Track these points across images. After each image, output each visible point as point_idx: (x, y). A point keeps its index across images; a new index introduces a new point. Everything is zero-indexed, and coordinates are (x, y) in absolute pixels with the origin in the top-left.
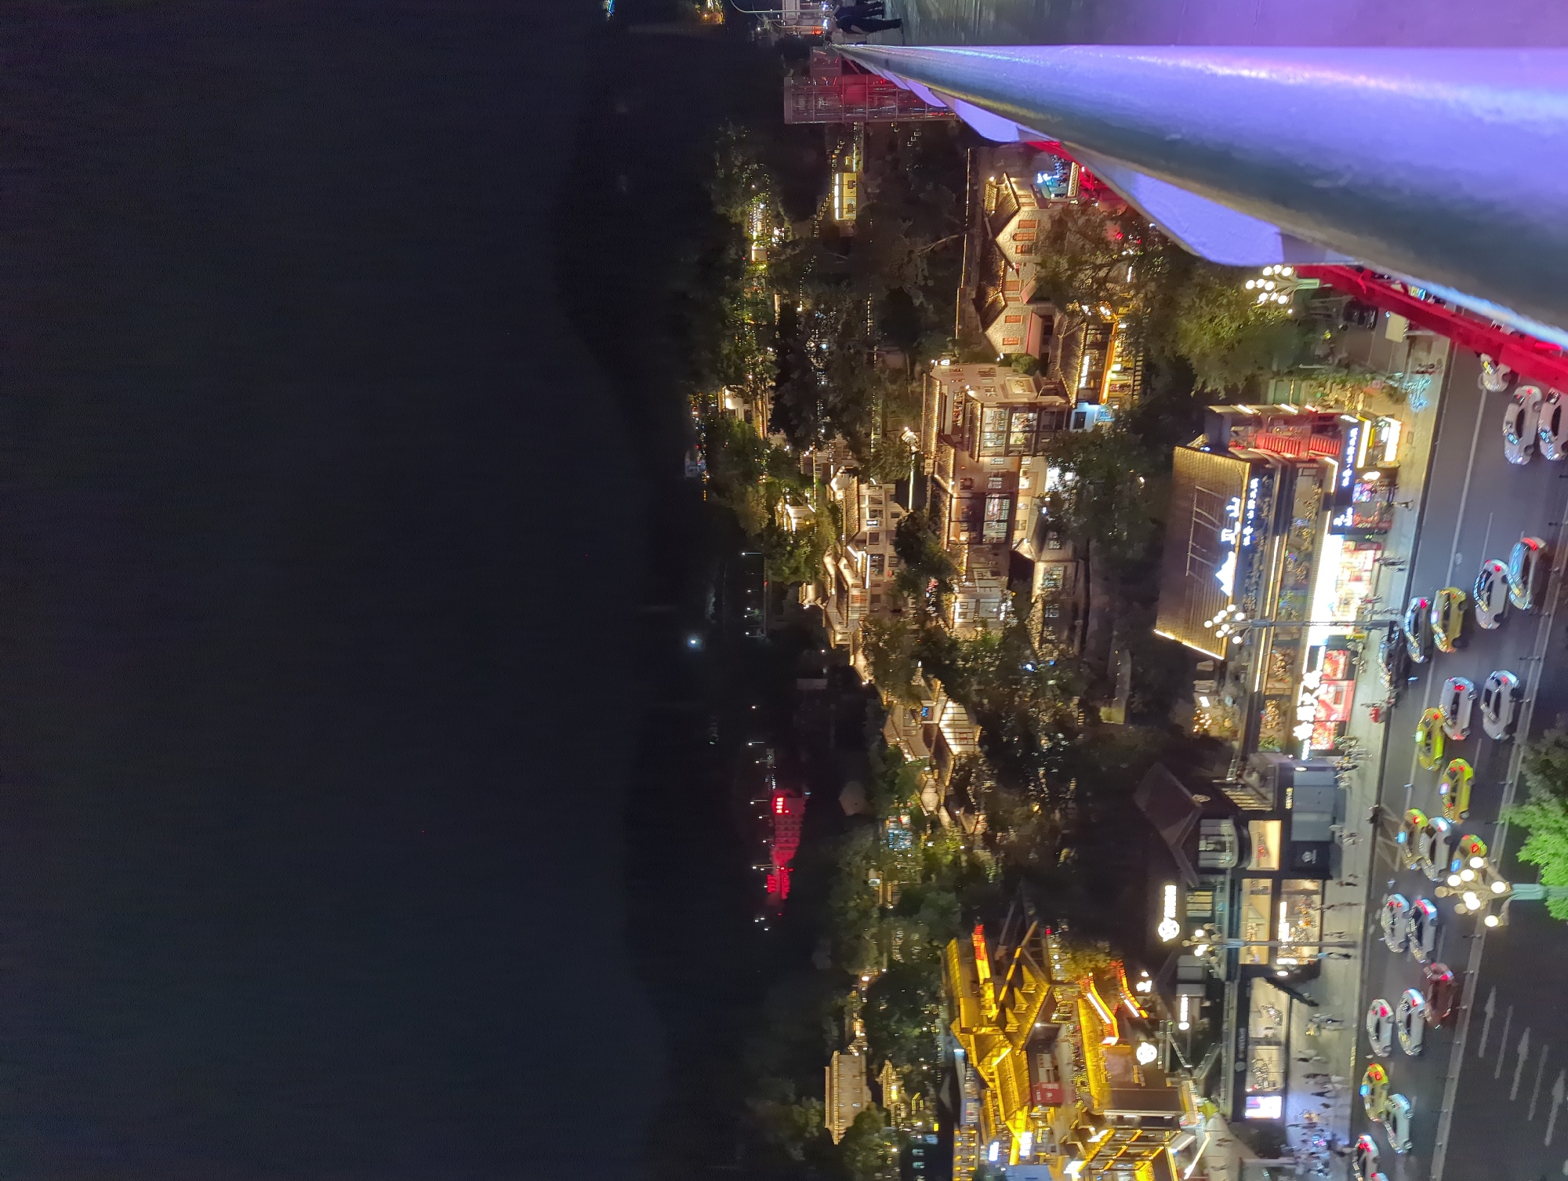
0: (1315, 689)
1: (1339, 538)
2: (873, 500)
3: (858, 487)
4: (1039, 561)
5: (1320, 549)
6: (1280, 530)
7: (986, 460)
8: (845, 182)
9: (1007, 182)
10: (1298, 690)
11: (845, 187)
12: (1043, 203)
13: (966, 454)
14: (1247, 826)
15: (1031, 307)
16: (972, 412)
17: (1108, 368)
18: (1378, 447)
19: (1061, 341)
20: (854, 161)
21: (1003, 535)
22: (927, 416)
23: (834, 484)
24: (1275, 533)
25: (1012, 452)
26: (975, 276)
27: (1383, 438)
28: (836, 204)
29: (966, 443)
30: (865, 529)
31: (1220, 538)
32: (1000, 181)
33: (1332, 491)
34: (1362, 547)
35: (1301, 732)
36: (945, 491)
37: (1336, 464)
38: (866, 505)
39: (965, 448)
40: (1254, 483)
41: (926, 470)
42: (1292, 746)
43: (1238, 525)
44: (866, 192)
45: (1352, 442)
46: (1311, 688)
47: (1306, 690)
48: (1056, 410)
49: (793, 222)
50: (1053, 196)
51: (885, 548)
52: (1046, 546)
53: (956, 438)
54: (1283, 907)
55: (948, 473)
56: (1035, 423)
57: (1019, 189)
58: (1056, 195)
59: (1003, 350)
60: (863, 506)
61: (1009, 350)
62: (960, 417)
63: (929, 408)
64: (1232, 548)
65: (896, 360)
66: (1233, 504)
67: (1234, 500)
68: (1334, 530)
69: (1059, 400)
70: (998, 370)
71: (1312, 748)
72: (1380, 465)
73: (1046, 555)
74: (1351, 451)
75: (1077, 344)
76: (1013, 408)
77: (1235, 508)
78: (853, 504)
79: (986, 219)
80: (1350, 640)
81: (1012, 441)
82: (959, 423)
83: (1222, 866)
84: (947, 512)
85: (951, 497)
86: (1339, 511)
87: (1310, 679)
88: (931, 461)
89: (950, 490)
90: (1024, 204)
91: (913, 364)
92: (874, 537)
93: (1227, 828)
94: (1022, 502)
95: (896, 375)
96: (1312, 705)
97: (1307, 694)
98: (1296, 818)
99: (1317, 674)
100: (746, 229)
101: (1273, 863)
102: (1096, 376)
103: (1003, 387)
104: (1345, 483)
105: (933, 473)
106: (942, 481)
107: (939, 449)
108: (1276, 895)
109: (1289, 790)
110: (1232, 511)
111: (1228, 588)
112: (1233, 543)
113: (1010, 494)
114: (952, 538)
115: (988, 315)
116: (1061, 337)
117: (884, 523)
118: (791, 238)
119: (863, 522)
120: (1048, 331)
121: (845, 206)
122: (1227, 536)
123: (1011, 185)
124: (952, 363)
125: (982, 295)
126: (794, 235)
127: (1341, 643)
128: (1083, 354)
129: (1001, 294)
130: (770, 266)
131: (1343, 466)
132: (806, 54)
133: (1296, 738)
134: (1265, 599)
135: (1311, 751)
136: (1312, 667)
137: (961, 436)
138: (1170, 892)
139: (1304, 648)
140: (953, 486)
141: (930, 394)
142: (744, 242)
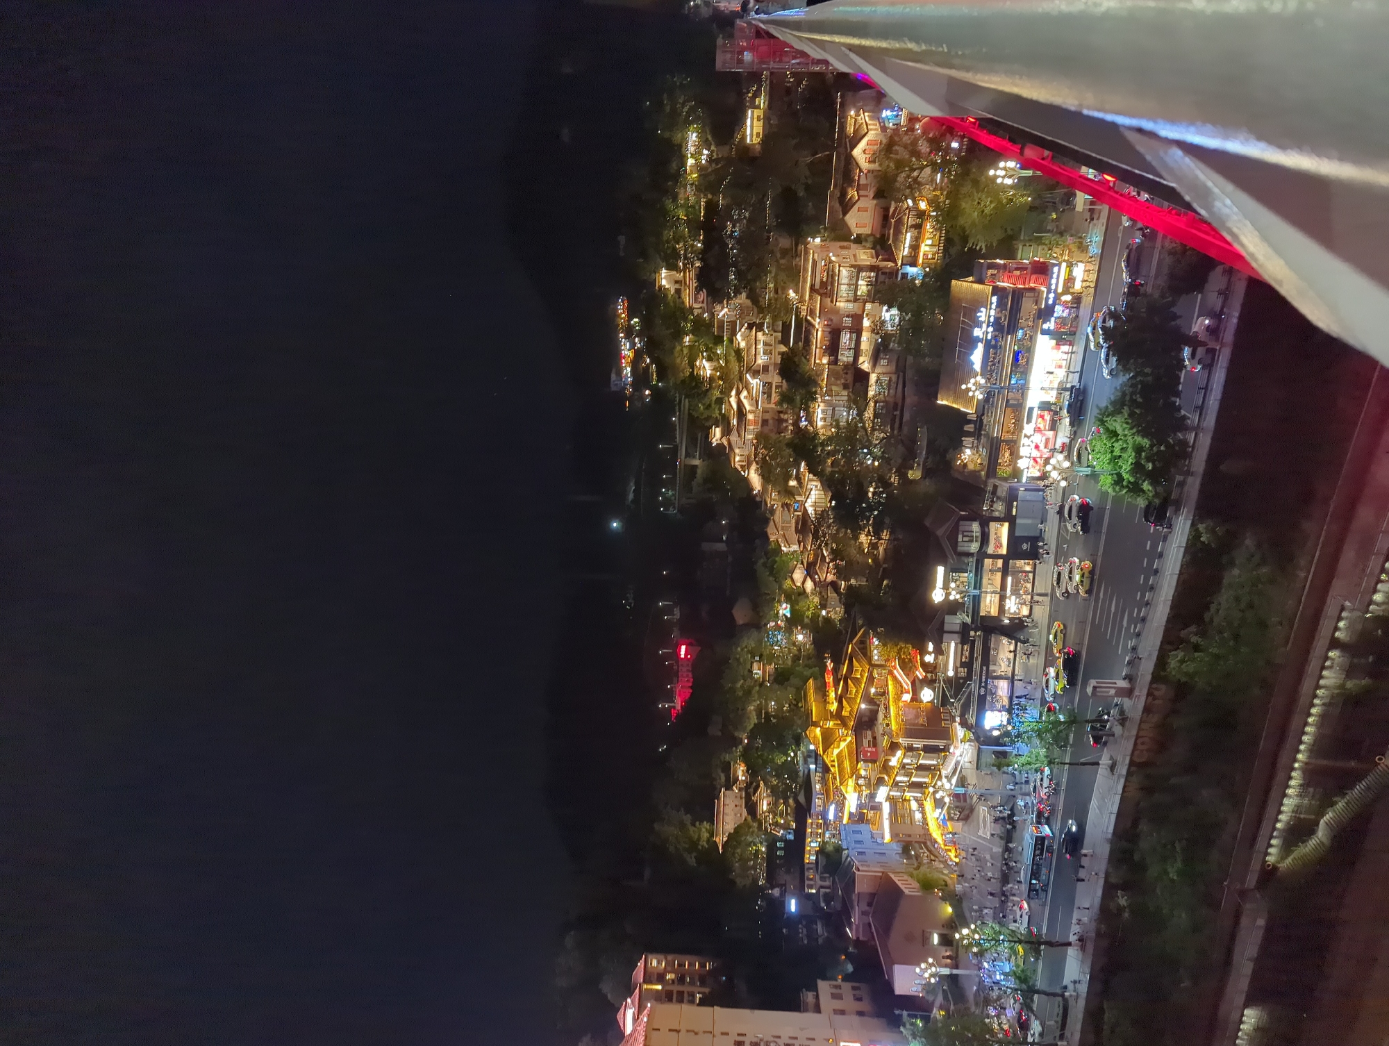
0: (1031, 435)
1: (1047, 337)
2: (765, 344)
3: (756, 333)
4: (873, 372)
5: (1035, 345)
6: (1011, 332)
7: (841, 305)
8: (755, 116)
9: (862, 115)
10: (1021, 436)
11: (755, 120)
12: (884, 129)
13: (829, 300)
14: (988, 526)
15: (875, 202)
16: (833, 271)
17: (923, 242)
18: (1070, 280)
19: (893, 223)
20: (762, 101)
21: (851, 359)
22: (803, 276)
23: (739, 337)
24: (1008, 333)
25: (859, 299)
26: (840, 182)
27: (1074, 274)
28: (748, 132)
29: (828, 292)
30: (760, 361)
31: (973, 333)
32: (858, 114)
33: (1043, 307)
34: (1060, 343)
35: (1022, 464)
36: (813, 326)
37: (1045, 290)
38: (760, 346)
39: (828, 295)
40: (994, 299)
41: (802, 313)
42: (1017, 473)
43: (984, 326)
44: (769, 123)
45: (1055, 276)
46: (1029, 435)
47: (1026, 436)
48: (888, 271)
49: (717, 145)
50: (891, 124)
51: (773, 377)
52: (878, 364)
53: (821, 291)
54: (1009, 579)
55: (816, 314)
56: (874, 279)
57: (870, 120)
58: (894, 125)
59: (856, 231)
60: (758, 347)
61: (860, 231)
62: (825, 274)
63: (805, 270)
64: (981, 341)
65: (785, 242)
66: (981, 312)
67: (982, 309)
68: (1044, 332)
69: (891, 264)
70: (853, 246)
71: (1029, 475)
72: (1071, 290)
73: (879, 370)
74: (1054, 281)
75: (903, 225)
76: (860, 269)
77: (982, 315)
78: (751, 345)
79: (847, 140)
80: (1053, 404)
81: (859, 293)
82: (825, 279)
83: (972, 551)
84: (815, 341)
85: (817, 330)
86: (1046, 320)
87: (1028, 429)
88: (806, 308)
89: (817, 326)
90: (871, 130)
91: (797, 245)
92: (765, 368)
93: (975, 527)
94: (865, 336)
95: (785, 252)
96: (1029, 446)
97: (1026, 438)
98: (1018, 521)
99: (1032, 425)
100: (683, 149)
101: (1004, 551)
102: (915, 248)
103: (855, 256)
104: (1050, 302)
105: (807, 315)
106: (812, 321)
107: (811, 298)
108: (1005, 571)
109: (1015, 503)
110: (980, 316)
111: (977, 366)
112: (981, 337)
113: (857, 330)
114: (817, 361)
115: (846, 206)
116: (893, 221)
117: (773, 359)
118: (715, 156)
119: (758, 357)
120: (885, 218)
121: (755, 133)
122: (977, 332)
123: (865, 117)
124: (822, 241)
125: (843, 194)
126: (717, 155)
127: (1047, 406)
128: (906, 232)
129: (856, 192)
130: (699, 176)
131: (1049, 292)
132: (732, 24)
133: (1019, 468)
134: (1001, 376)
135: (1027, 477)
136: (1029, 421)
137: (826, 289)
138: (940, 570)
139: (1025, 409)
140: (819, 323)
141: (806, 260)
142: (682, 160)
